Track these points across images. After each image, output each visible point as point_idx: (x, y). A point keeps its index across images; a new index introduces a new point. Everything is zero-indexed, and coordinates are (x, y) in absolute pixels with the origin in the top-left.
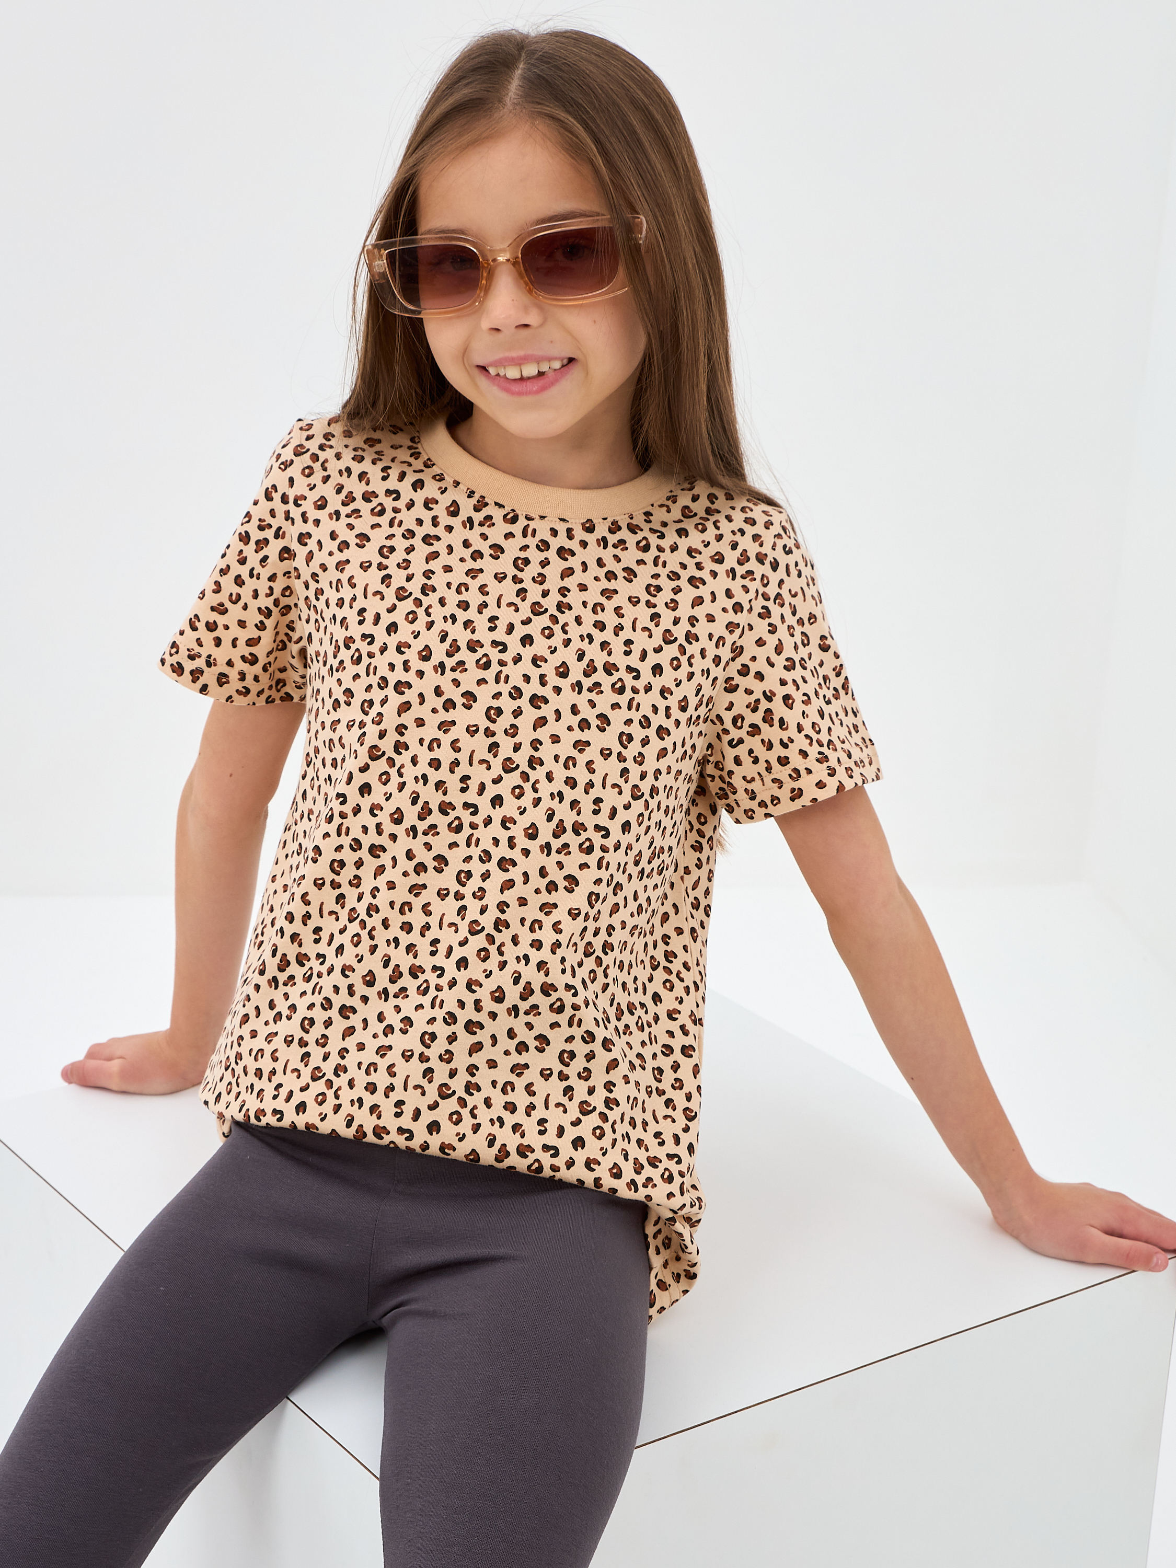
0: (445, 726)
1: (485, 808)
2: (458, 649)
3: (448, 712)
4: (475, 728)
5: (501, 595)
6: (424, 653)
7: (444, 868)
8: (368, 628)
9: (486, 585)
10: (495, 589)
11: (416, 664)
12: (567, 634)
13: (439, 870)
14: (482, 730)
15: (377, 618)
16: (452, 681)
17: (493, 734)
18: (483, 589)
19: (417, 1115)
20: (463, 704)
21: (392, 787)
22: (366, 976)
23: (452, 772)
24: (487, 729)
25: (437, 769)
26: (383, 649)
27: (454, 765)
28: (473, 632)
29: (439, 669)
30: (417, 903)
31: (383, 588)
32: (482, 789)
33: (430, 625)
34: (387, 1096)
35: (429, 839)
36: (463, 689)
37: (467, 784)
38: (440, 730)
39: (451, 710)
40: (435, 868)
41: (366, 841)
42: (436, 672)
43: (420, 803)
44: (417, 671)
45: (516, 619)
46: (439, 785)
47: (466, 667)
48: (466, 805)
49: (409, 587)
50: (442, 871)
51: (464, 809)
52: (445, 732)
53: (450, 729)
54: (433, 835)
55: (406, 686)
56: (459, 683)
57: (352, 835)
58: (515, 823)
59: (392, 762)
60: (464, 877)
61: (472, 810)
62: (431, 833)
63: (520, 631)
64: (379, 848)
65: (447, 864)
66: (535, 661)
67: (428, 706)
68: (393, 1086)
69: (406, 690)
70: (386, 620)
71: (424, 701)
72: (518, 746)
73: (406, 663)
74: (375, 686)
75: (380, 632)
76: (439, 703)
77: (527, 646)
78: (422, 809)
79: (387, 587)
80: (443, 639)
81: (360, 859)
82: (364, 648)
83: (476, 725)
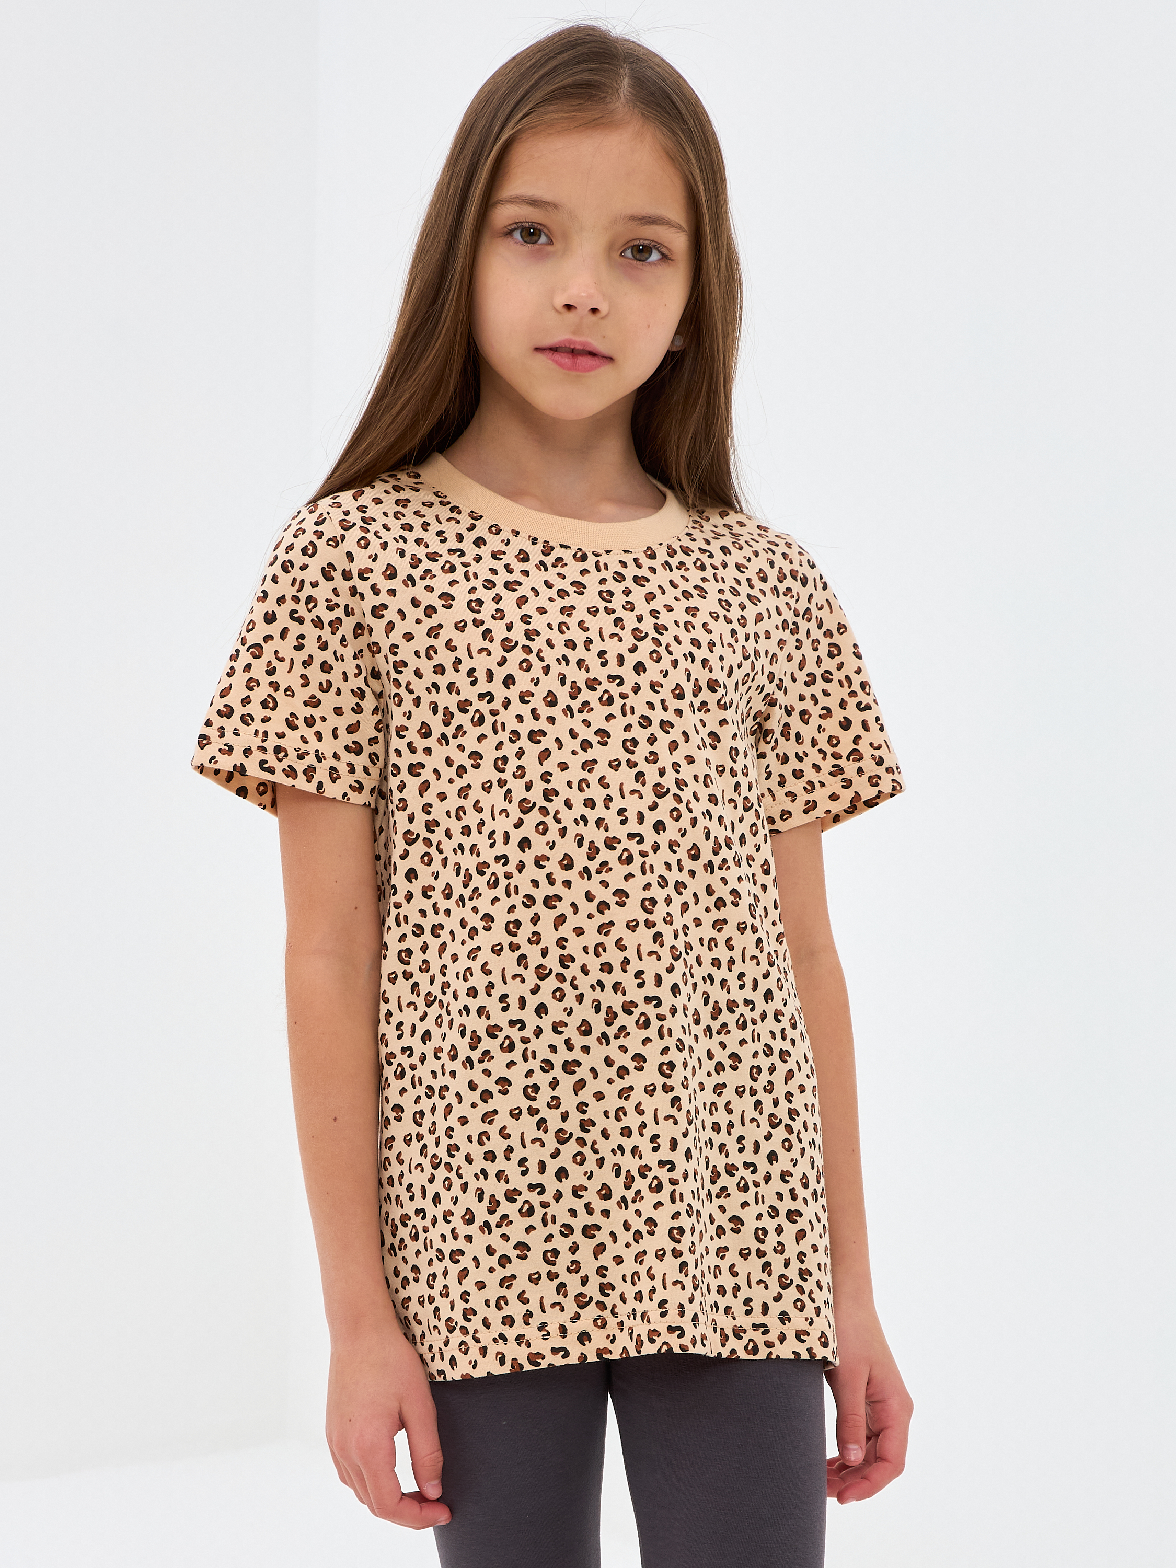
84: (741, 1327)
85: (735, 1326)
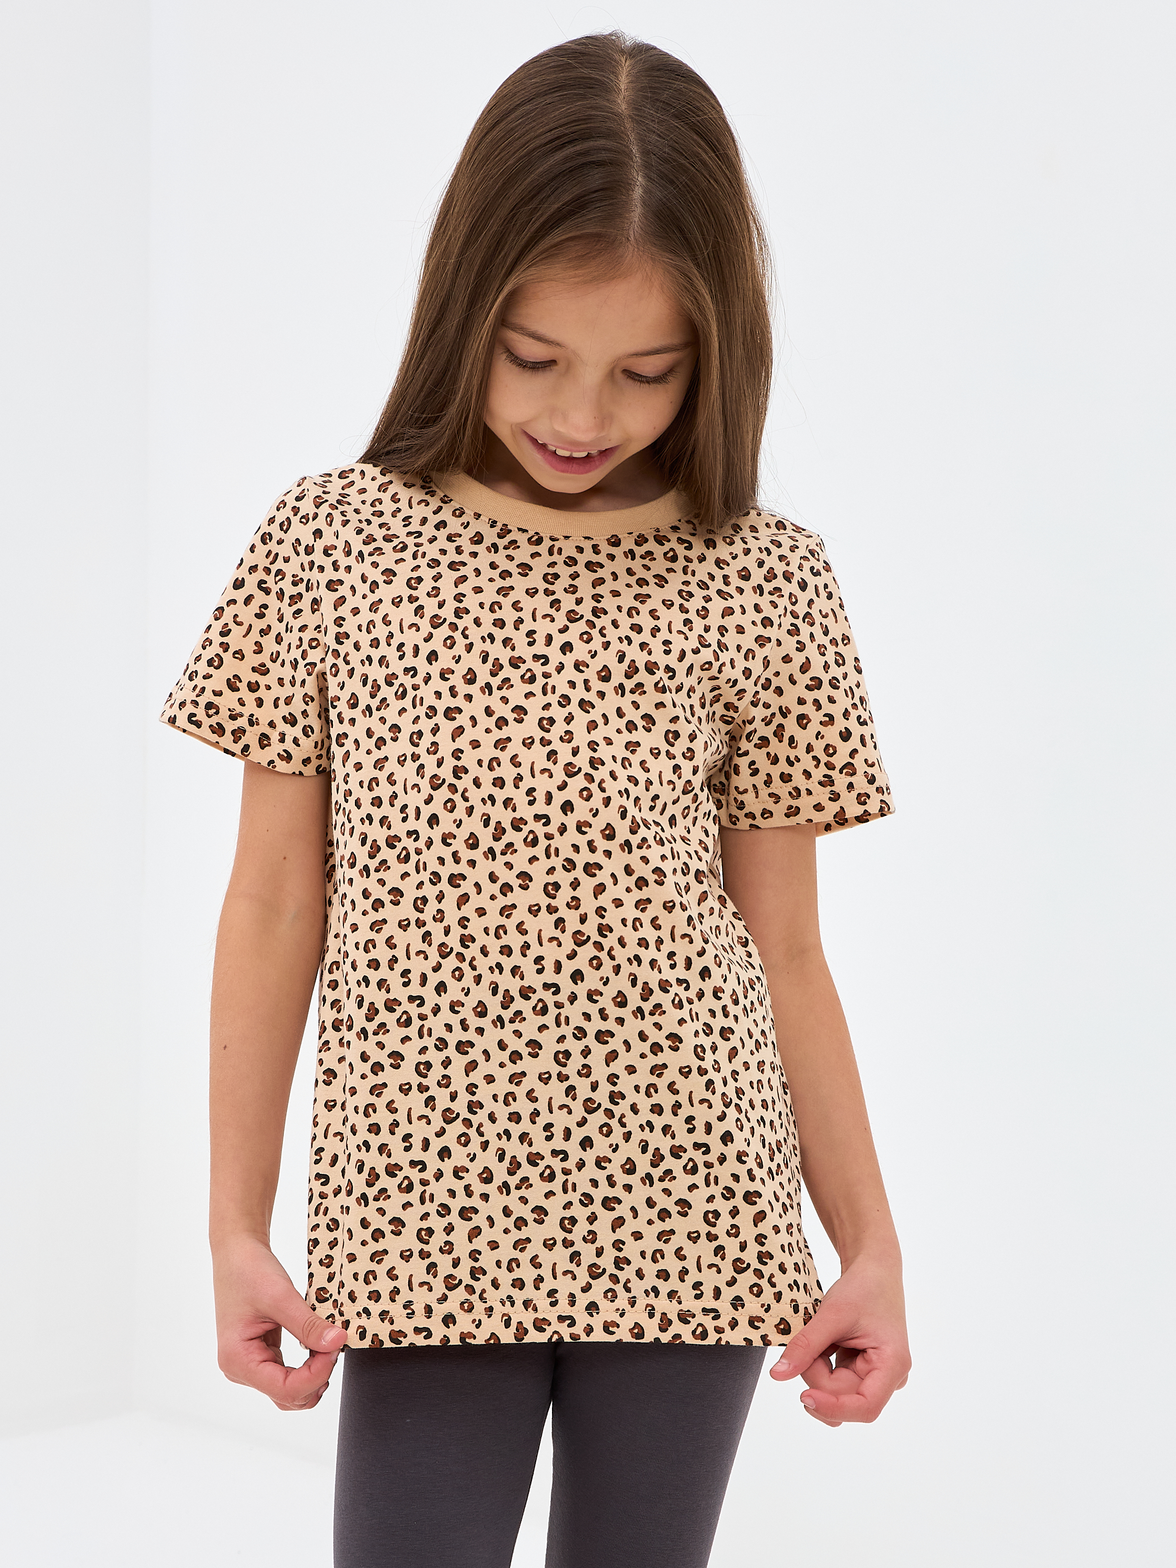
0: (501, 744)
1: (557, 817)
2: (501, 667)
3: (501, 729)
4: (530, 740)
5: (535, 609)
6: (469, 677)
7: (529, 884)
8: (409, 661)
9: (518, 602)
10: (528, 603)
11: (463, 689)
12: (605, 637)
13: (525, 887)
14: (537, 741)
15: (416, 650)
16: (501, 699)
17: (549, 743)
18: (516, 606)
19: (568, 1134)
20: (515, 719)
21: (460, 812)
22: (477, 1007)
23: (517, 787)
24: (542, 739)
25: (502, 788)
26: (427, 679)
27: (517, 780)
28: (513, 649)
29: (486, 690)
30: (511, 924)
31: (417, 620)
33: (469, 648)
34: (534, 1122)
35: (508, 858)
36: (511, 705)
37: (533, 796)
38: (497, 749)
39: (504, 728)
40: (520, 886)
41: (445, 873)
42: (484, 693)
43: (492, 824)
44: (465, 695)
45: (553, 629)
46: (507, 802)
47: (511, 683)
48: (537, 817)
49: (442, 613)
50: (528, 887)
51: (536, 821)
52: (503, 749)
53: (506, 746)
54: (511, 853)
55: (456, 711)
56: (508, 699)
57: (430, 869)
58: (590, 826)
59: (454, 788)
60: (552, 890)
61: (544, 820)
62: (509, 852)
63: (559, 640)
64: (458, 877)
65: (531, 880)
66: (578, 666)
67: (481, 727)
68: (538, 1111)
69: (457, 716)
70: (425, 650)
71: (476, 723)
72: (576, 750)
73: (452, 689)
74: (423, 716)
75: (421, 663)
76: (491, 722)
77: (568, 653)
78: (496, 830)
79: (421, 618)
80: (485, 660)
81: (441, 892)
82: (408, 681)
83: (531, 737)
84: (689, 1311)
85: (681, 1310)
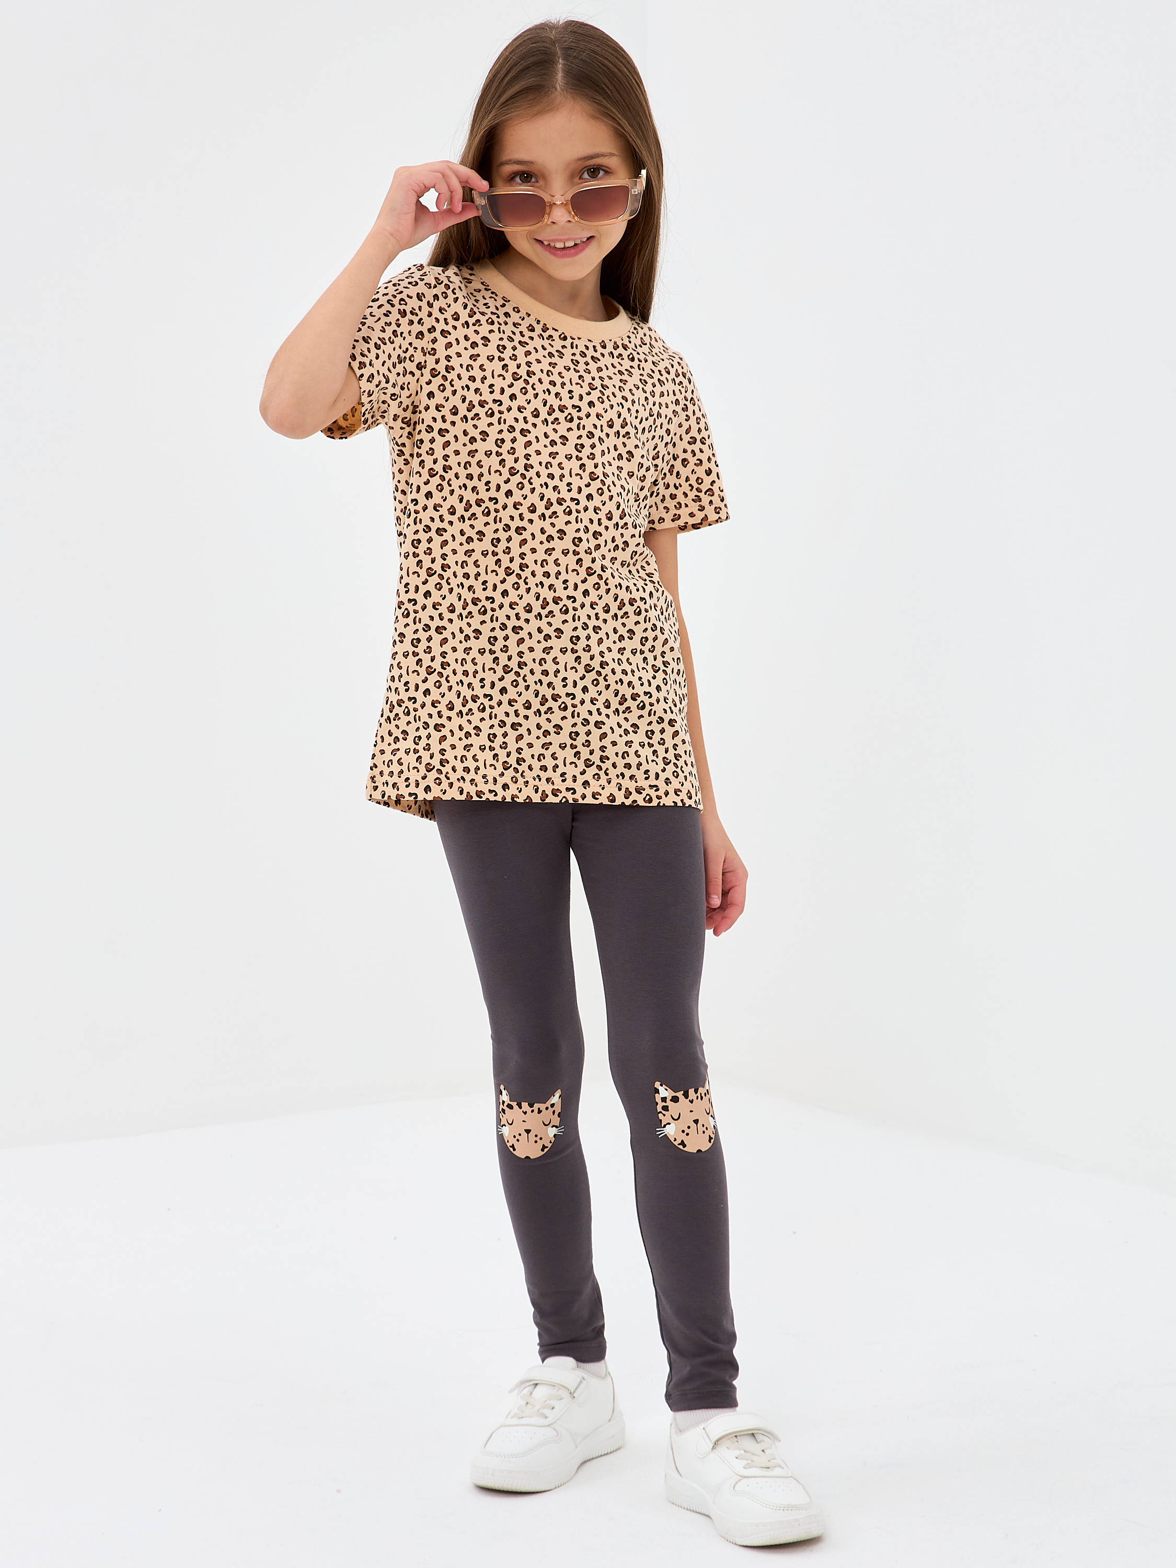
32: (498, 488)
